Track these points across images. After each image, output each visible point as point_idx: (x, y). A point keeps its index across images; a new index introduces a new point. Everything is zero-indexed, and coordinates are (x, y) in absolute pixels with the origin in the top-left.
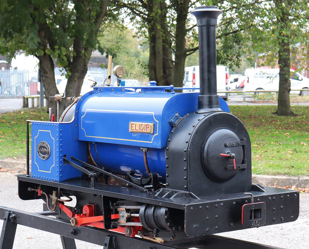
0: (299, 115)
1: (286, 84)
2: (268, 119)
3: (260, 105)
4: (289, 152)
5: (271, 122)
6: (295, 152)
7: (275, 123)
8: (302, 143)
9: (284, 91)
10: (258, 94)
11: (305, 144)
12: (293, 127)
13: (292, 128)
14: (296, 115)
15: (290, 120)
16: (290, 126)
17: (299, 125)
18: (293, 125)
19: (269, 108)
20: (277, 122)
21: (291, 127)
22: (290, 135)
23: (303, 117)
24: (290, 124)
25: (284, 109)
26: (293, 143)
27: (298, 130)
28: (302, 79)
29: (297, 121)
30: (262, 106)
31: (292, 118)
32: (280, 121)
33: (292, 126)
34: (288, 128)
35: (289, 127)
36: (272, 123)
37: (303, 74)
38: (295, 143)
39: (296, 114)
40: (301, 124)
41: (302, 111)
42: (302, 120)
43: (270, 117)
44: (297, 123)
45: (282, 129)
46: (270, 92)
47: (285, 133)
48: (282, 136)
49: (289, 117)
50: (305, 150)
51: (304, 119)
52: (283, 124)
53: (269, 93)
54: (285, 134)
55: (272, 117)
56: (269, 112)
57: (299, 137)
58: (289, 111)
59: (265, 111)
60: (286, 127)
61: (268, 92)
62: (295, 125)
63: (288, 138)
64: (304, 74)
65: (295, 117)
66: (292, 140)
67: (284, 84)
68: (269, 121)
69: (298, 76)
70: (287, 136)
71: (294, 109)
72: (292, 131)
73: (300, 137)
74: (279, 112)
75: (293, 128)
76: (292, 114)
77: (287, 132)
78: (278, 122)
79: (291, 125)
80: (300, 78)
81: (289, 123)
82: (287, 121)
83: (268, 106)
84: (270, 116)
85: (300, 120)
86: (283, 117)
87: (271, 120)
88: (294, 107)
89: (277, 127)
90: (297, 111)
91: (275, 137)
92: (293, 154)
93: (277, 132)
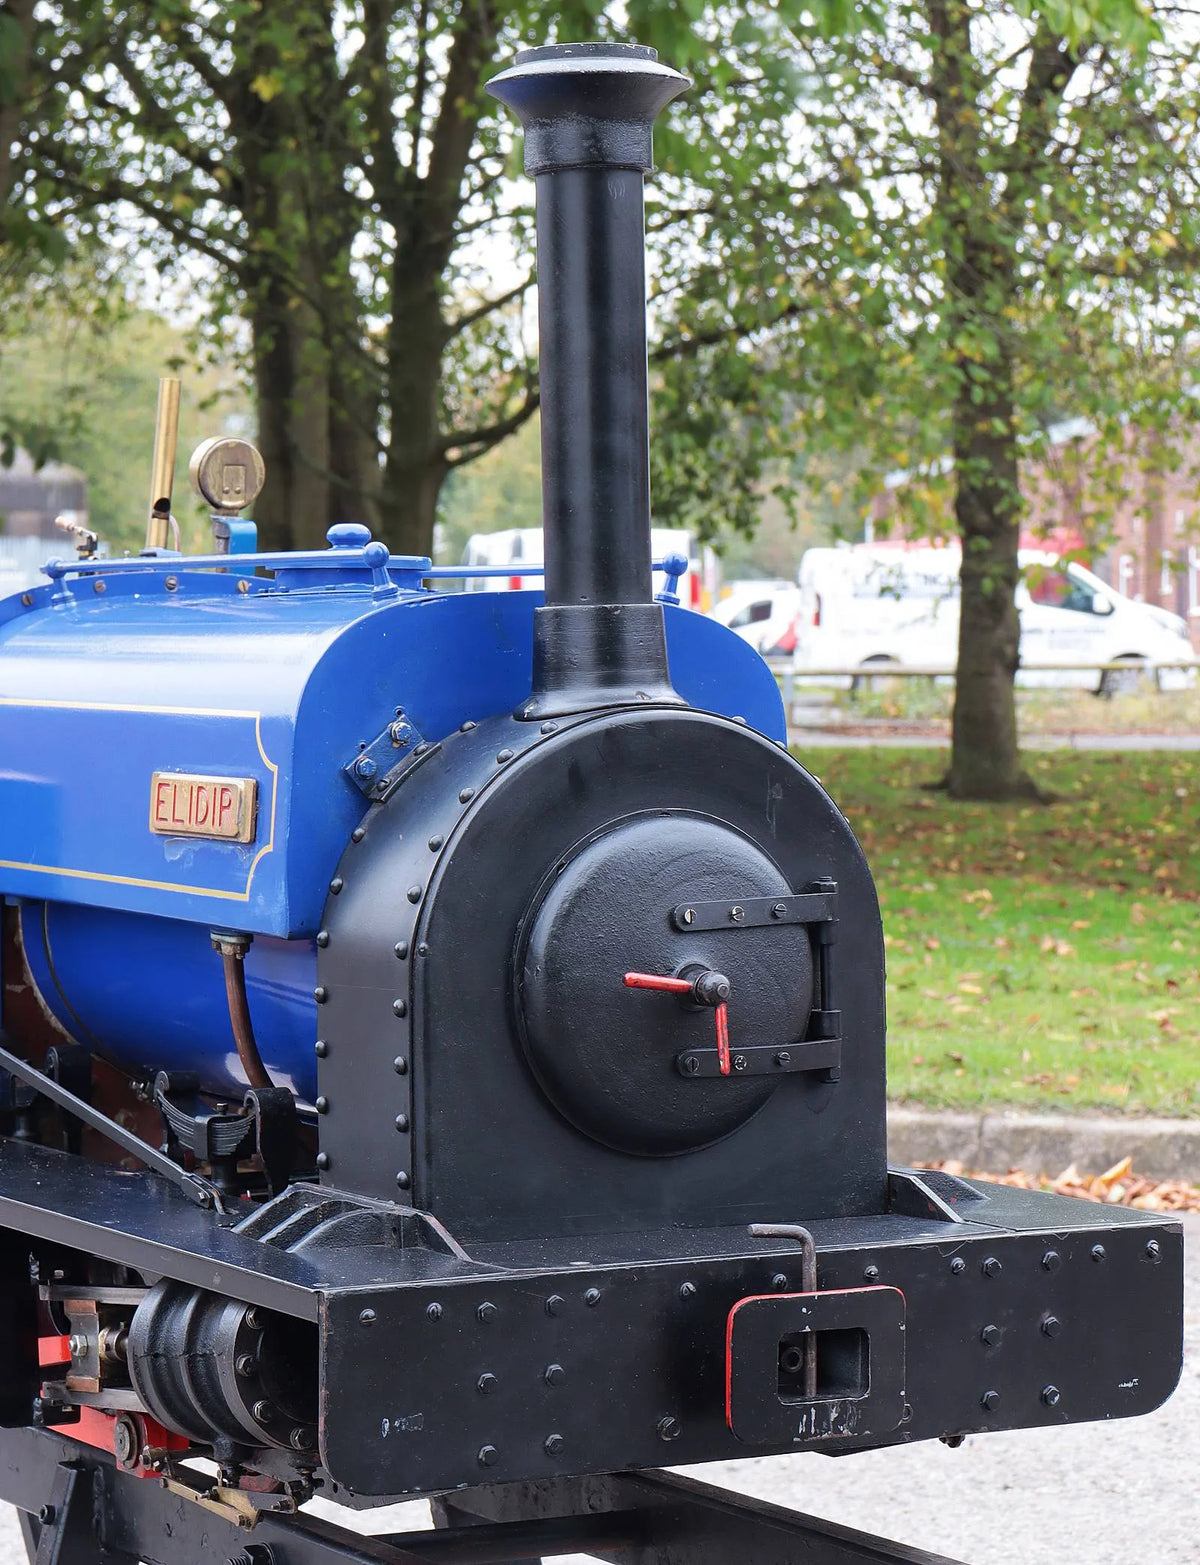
0: (1065, 800)
1: (993, 628)
2: (894, 821)
3: (863, 743)
4: (968, 988)
5: (908, 834)
6: (998, 991)
7: (929, 839)
8: (1047, 944)
9: (983, 669)
10: (869, 688)
11: (1064, 949)
12: (1026, 860)
13: (1017, 866)
14: (1048, 799)
15: (1011, 826)
16: (1007, 856)
17: (1055, 848)
18: (1026, 850)
19: (907, 761)
20: (939, 833)
21: (1015, 860)
22: (995, 902)
23: (1083, 810)
24: (1007, 845)
25: (987, 765)
26: (1000, 942)
27: (1049, 877)
28: (1112, 610)
29: (1051, 829)
30: (874, 748)
31: (1026, 813)
32: (957, 828)
33: (1020, 855)
34: (992, 864)
35: (1004, 863)
36: (914, 838)
37: (1123, 585)
38: (1011, 946)
39: (1050, 792)
40: (1071, 844)
41: (1087, 778)
42: (1074, 826)
43: (910, 807)
44: (1050, 840)
45: (962, 870)
46: (932, 676)
47: (971, 890)
48: (950, 906)
49: (1009, 807)
50: (1056, 980)
51: (1087, 822)
52: (973, 846)
53: (924, 681)
54: (970, 898)
55: (918, 807)
56: (905, 782)
57: (1043, 912)
58: (1012, 779)
59: (885, 778)
60: (987, 864)
61: (919, 675)
62: (1035, 853)
63: (982, 916)
64: (1128, 580)
65: (1044, 808)
66: (1000, 926)
67: (983, 629)
68: (900, 829)
69: (1088, 592)
70: (979, 905)
71: (1044, 765)
72: (1017, 882)
73: (1045, 914)
74: (958, 786)
75: (1025, 868)
76: (1029, 793)
77: (982, 887)
78: (948, 834)
79: (1017, 849)
80: (1100, 604)
81: (1003, 838)
82: (994, 828)
83: (909, 751)
84: (910, 802)
85: (1063, 825)
86: (974, 809)
87: (909, 824)
88: (1043, 756)
89: (937, 860)
90: (1057, 777)
91: (913, 911)
92: (988, 997)
93: (929, 887)
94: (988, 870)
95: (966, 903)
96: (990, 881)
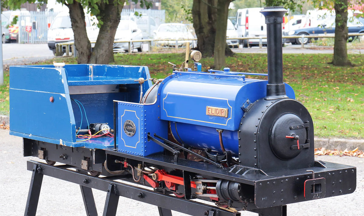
0: (356, 66)
1: (342, 31)
2: (321, 71)
6: (337, 110)
7: (328, 75)
8: (349, 99)
9: (340, 39)
11: (352, 100)
12: (348, 79)
14: (353, 66)
15: (345, 72)
16: (344, 78)
17: (354, 77)
20: (330, 73)
21: (346, 79)
22: (340, 89)
23: (360, 68)
24: (344, 76)
25: (341, 59)
26: (339, 99)
27: (352, 83)
29: (353, 72)
31: (348, 69)
32: (334, 72)
33: (347, 78)
34: (341, 80)
35: (343, 80)
36: (325, 75)
38: (341, 100)
39: (354, 64)
40: (357, 75)
41: (362, 61)
42: (358, 71)
43: (325, 68)
44: (353, 75)
45: (334, 81)
48: (330, 90)
49: (345, 67)
50: (349, 108)
51: (361, 71)
52: (337, 76)
54: (335, 89)
55: (327, 68)
56: (324, 62)
58: (346, 62)
59: (320, 61)
62: (349, 77)
63: (336, 93)
65: (352, 68)
66: (340, 95)
67: (340, 31)
68: (322, 72)
71: (353, 58)
72: (345, 84)
73: (349, 92)
74: (335, 63)
75: (347, 81)
76: (350, 64)
77: (338, 86)
78: (332, 73)
79: (346, 77)
81: (343, 74)
82: (342, 72)
84: (325, 66)
85: (356, 71)
86: (338, 68)
87: (324, 71)
88: (354, 56)
89: (329, 79)
90: (356, 61)
91: (323, 92)
92: (335, 112)
93: (327, 86)
94: (340, 81)
95: (334, 90)
96: (339, 84)
